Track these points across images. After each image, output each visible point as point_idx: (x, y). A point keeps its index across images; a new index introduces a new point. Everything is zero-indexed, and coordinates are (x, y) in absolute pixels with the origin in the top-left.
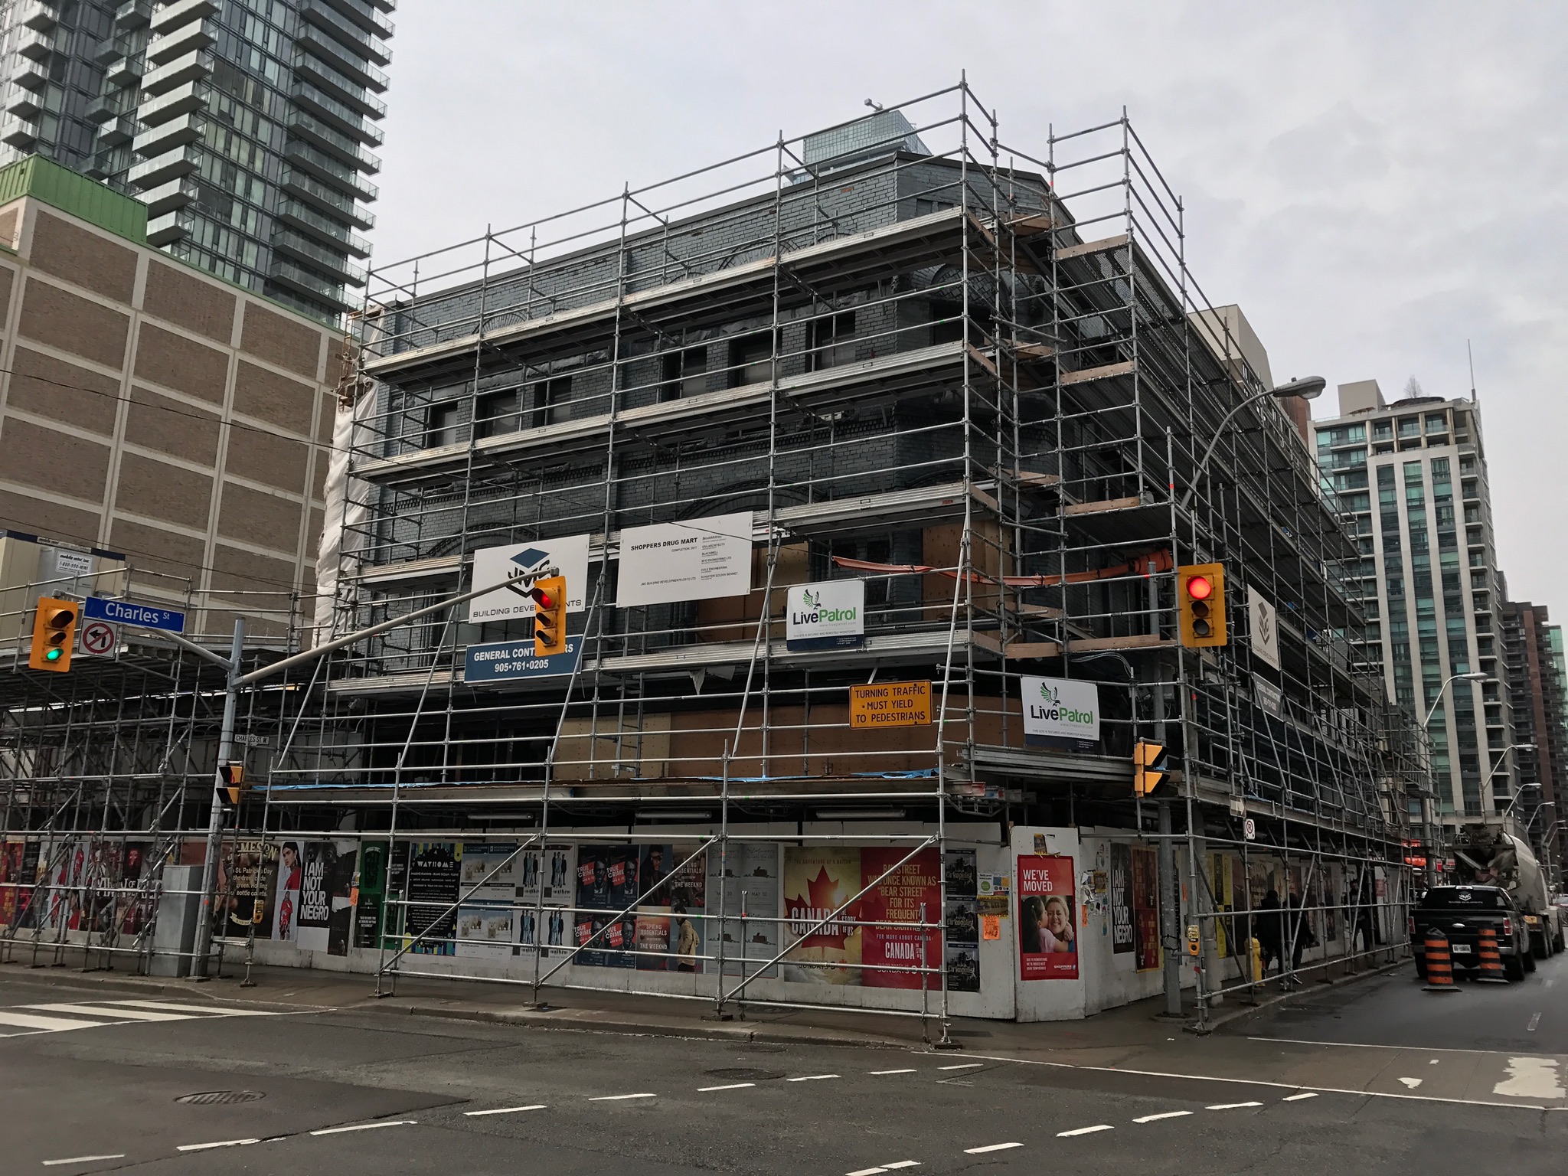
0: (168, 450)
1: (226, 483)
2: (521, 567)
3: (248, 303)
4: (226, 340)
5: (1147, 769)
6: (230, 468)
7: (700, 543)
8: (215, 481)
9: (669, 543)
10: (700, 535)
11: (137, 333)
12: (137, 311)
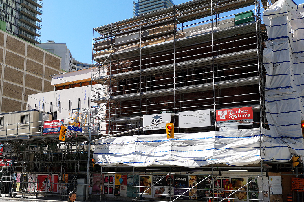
0: (13, 81)
1: (25, 88)
2: (155, 119)
3: (28, 45)
4: (24, 54)
5: (296, 161)
6: (26, 85)
7: (198, 115)
8: (23, 88)
9: (190, 115)
10: (198, 114)
11: (5, 53)
12: (5, 48)
